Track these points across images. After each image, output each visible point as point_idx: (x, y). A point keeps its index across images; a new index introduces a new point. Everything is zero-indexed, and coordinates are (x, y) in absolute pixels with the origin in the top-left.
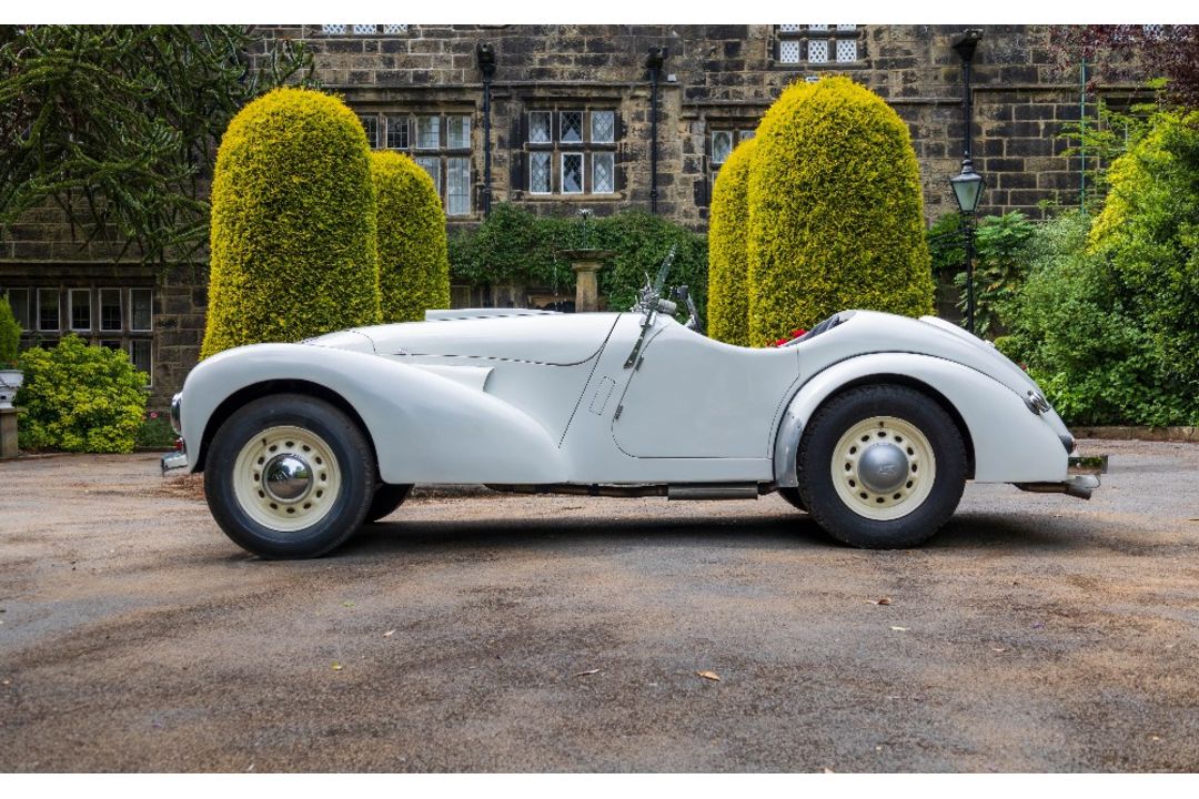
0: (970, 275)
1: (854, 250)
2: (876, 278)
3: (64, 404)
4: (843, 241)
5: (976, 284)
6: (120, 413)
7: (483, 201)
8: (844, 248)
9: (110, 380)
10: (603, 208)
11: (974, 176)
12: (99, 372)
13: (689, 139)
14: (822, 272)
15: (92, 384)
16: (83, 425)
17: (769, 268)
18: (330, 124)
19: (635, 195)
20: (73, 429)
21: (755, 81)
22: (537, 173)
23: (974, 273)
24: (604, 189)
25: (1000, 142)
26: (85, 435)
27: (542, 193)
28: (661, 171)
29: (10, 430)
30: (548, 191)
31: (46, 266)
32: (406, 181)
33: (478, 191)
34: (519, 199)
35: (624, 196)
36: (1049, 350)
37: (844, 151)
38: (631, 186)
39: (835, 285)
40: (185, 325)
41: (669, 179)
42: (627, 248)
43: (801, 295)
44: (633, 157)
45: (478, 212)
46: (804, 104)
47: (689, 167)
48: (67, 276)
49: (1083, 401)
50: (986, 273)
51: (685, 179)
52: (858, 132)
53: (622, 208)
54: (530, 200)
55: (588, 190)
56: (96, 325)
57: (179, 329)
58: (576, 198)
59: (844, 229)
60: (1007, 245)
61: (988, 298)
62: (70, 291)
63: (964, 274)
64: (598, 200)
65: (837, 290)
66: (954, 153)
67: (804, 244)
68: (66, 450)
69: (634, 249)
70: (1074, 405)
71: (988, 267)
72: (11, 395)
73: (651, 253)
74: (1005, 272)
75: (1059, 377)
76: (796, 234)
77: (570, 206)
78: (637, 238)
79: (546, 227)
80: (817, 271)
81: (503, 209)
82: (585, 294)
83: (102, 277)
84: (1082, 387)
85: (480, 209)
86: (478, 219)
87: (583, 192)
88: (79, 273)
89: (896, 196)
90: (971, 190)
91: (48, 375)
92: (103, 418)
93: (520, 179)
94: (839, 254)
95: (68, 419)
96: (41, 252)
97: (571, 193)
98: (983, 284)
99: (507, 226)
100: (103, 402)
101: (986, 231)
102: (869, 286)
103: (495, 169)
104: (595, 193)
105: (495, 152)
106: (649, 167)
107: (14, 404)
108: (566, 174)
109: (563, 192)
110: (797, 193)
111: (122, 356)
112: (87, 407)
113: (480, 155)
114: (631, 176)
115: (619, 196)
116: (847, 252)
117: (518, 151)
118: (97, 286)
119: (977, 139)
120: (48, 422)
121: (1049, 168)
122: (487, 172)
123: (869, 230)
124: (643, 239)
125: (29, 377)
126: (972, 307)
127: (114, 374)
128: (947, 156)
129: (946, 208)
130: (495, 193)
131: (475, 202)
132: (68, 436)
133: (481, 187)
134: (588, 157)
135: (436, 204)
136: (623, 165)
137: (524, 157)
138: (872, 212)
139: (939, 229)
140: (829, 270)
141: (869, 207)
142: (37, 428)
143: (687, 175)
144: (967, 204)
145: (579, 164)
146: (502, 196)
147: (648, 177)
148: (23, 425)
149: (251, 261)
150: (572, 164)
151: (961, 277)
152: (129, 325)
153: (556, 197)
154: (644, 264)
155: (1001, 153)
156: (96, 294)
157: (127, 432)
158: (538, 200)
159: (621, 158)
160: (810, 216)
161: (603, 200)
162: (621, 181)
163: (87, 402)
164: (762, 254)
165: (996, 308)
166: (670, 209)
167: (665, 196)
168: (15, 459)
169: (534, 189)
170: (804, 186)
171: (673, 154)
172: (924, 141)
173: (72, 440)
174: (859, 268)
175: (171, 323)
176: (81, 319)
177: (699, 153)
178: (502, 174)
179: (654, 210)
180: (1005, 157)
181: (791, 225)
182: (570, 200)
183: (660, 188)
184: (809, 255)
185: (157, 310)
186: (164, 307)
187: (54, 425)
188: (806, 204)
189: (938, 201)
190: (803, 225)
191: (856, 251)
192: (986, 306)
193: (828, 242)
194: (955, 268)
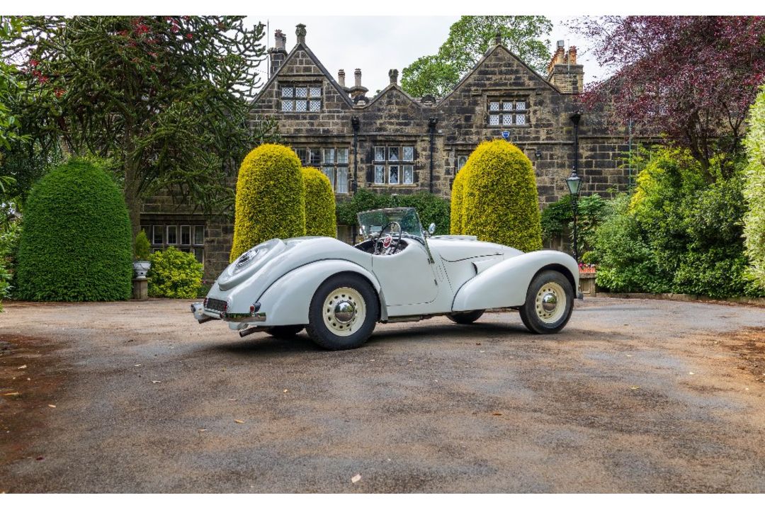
0: (575, 223)
2: (515, 226)
3: (167, 277)
4: (501, 210)
5: (578, 227)
6: (191, 281)
7: (353, 187)
8: (501, 213)
9: (187, 267)
10: (408, 191)
11: (577, 178)
12: (183, 263)
13: (448, 160)
14: (492, 223)
15: (179, 268)
16: (175, 286)
18: (286, 159)
19: (422, 185)
20: (171, 288)
21: (478, 133)
22: (378, 174)
23: (577, 222)
24: (408, 182)
25: (592, 161)
26: (176, 291)
27: (380, 184)
28: (434, 174)
29: (145, 287)
30: (383, 183)
31: (157, 215)
32: (318, 180)
33: (351, 183)
34: (370, 186)
35: (418, 185)
36: (608, 258)
37: (502, 173)
38: (421, 181)
40: (219, 242)
41: (438, 178)
44: (422, 168)
45: (351, 192)
46: (486, 152)
47: (448, 172)
48: (167, 220)
49: (624, 281)
50: (583, 222)
51: (446, 178)
52: (508, 164)
53: (417, 191)
54: (375, 187)
55: (401, 182)
56: (179, 242)
57: (216, 244)
59: (502, 205)
60: (592, 210)
61: (583, 234)
62: (168, 227)
63: (572, 223)
65: (498, 231)
66: (570, 167)
67: (485, 211)
68: (167, 297)
70: (619, 283)
71: (583, 220)
72: (145, 273)
74: (590, 222)
75: (613, 270)
76: (481, 207)
77: (392, 190)
78: (423, 205)
79: (382, 199)
80: (490, 223)
81: (362, 191)
83: (182, 220)
84: (624, 275)
85: (352, 190)
86: (351, 196)
88: (172, 219)
89: (524, 191)
90: (575, 184)
91: (161, 264)
92: (185, 283)
93: (370, 177)
94: (500, 215)
95: (169, 284)
96: (155, 209)
97: (394, 184)
98: (581, 227)
99: (364, 199)
100: (184, 276)
101: (583, 203)
103: (359, 173)
104: (404, 184)
105: (359, 165)
106: (429, 172)
107: (146, 276)
108: (391, 175)
110: (482, 190)
111: (192, 256)
112: (177, 278)
113: (352, 166)
114: (421, 176)
116: (503, 215)
117: (369, 165)
118: (180, 224)
119: (580, 160)
120: (160, 285)
121: (614, 174)
122: (355, 175)
123: (512, 206)
124: (425, 205)
125: (153, 265)
126: (576, 238)
127: (189, 264)
128: (566, 168)
129: (566, 193)
130: (359, 184)
131: (349, 188)
132: (169, 291)
133: (353, 181)
134: (401, 167)
135: (332, 190)
136: (417, 171)
137: (372, 168)
138: (514, 198)
139: (562, 202)
140: (495, 222)
141: (512, 196)
142: (156, 287)
143: (447, 176)
144: (574, 191)
145: (397, 170)
146: (362, 184)
147: (428, 176)
148: (150, 286)
149: (252, 216)
150: (394, 171)
151: (571, 224)
152: (192, 242)
155: (591, 167)
156: (179, 228)
157: (194, 289)
158: (378, 187)
159: (416, 168)
160: (487, 199)
162: (416, 179)
163: (177, 276)
164: (468, 215)
165: (586, 238)
166: (439, 191)
167: (436, 185)
168: (146, 300)
169: (377, 182)
170: (485, 187)
171: (439, 166)
172: (556, 161)
173: (170, 293)
174: (508, 222)
175: (213, 241)
176: (172, 239)
177: (452, 166)
178: (362, 175)
179: (431, 191)
180: (594, 169)
181: (480, 203)
183: (434, 182)
184: (487, 216)
185: (206, 235)
186: (209, 234)
187: (162, 286)
188: (486, 194)
189: (562, 188)
190: (484, 203)
191: (506, 215)
192: (582, 237)
193: (495, 210)
194: (570, 219)
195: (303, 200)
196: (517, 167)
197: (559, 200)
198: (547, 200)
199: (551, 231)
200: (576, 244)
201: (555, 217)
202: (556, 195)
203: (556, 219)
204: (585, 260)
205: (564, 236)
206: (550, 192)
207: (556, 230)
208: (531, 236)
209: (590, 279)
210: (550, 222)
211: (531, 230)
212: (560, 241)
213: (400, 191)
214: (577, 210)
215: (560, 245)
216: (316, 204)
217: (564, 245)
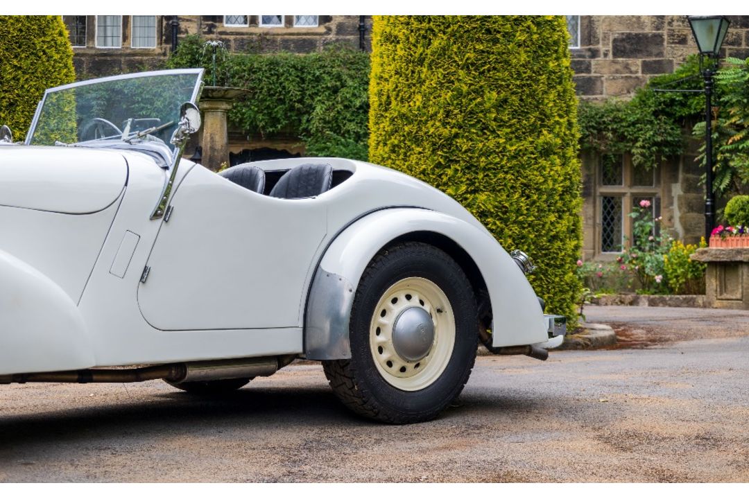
0: (709, 125)
1: (476, 92)
2: (502, 124)
4: (464, 80)
5: (715, 136)
7: (169, 33)
8: (465, 89)
10: (306, 43)
14: (440, 116)
17: (386, 110)
19: (341, 28)
23: (714, 123)
24: (306, 22)
27: (237, 26)
30: (246, 23)
33: (165, 23)
34: (210, 32)
35: (329, 30)
38: (337, 19)
39: (454, 130)
42: (328, 88)
43: (417, 141)
45: (164, 45)
50: (728, 122)
53: (326, 44)
54: (221, 33)
55: (289, 22)
58: (275, 31)
59: (466, 67)
61: (728, 151)
63: (704, 124)
64: (298, 34)
65: (456, 136)
67: (422, 82)
69: (335, 91)
71: (728, 117)
73: (354, 95)
76: (413, 72)
77: (265, 41)
78: (339, 78)
79: (239, 64)
80: (436, 114)
81: (191, 43)
82: (212, 138)
85: (166, 42)
86: (164, 54)
87: (283, 25)
90: (711, 28)
94: (460, 94)
97: (268, 25)
98: (724, 135)
101: (729, 76)
102: (493, 132)
104: (298, 27)
109: (261, 25)
115: (322, 30)
116: (469, 93)
123: (494, 68)
124: (345, 77)
126: (712, 162)
129: (691, 51)
130: (183, 25)
131: (161, 34)
133: (168, 18)
135: (61, 34)
138: (498, 48)
139: (682, 72)
140: (448, 113)
141: (496, 41)
144: (707, 45)
146: (190, 27)
151: (699, 127)
153: (253, 30)
154: (346, 107)
158: (232, 33)
160: (428, 52)
161: (305, 34)
169: (229, 21)
174: (482, 111)
179: (361, 46)
181: (408, 62)
182: (267, 34)
183: (368, 22)
184: (427, 96)
188: (424, 37)
189: (683, 41)
190: (421, 61)
191: (479, 92)
192: (726, 161)
193: (448, 81)
194: (696, 118)
197: (676, 68)
198: (647, 67)
199: (655, 144)
200: (712, 177)
201: (665, 110)
202: (667, 56)
203: (669, 115)
204: (731, 216)
205: (685, 158)
206: (655, 50)
207: (665, 143)
208: (547, 152)
209: (741, 262)
210: (651, 122)
211: (546, 136)
212: (676, 170)
213: (286, 45)
214: (713, 90)
215: (676, 181)
216: (17, 68)
217: (686, 180)
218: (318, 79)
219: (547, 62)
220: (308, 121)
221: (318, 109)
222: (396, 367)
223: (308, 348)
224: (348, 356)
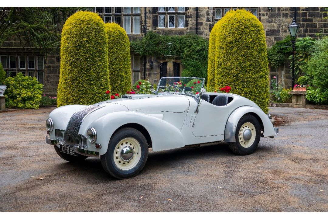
0: (293, 56)
2: (251, 70)
3: (18, 94)
4: (241, 59)
5: (295, 59)
6: (34, 97)
7: (144, 30)
8: (241, 61)
9: (32, 87)
10: (181, 32)
11: (296, 25)
12: (28, 84)
13: (208, 11)
14: (235, 68)
15: (26, 88)
16: (24, 100)
17: (220, 66)
19: (191, 28)
20: (21, 102)
22: (161, 22)
23: (295, 56)
24: (181, 27)
25: (306, 13)
26: (24, 103)
27: (163, 28)
28: (199, 21)
29: (3, 102)
30: (164, 26)
31: (11, 49)
33: (143, 27)
34: (155, 29)
36: (315, 81)
37: (243, 33)
38: (190, 26)
39: (238, 72)
40: (54, 67)
41: (202, 24)
42: (188, 46)
43: (229, 75)
44: (190, 17)
45: (142, 33)
47: (208, 20)
48: (18, 52)
49: (324, 98)
50: (299, 56)
51: (207, 24)
52: (247, 27)
53: (187, 33)
54: (158, 30)
55: (176, 27)
56: (27, 67)
57: (52, 69)
58: (173, 29)
59: (242, 56)
60: (305, 48)
61: (298, 64)
62: (19, 56)
63: (292, 56)
64: (179, 30)
65: (239, 73)
66: (291, 16)
67: (230, 60)
68: (18, 108)
69: (190, 46)
70: (322, 99)
71: (299, 54)
72: (3, 92)
73: (195, 47)
74: (304, 56)
75: (318, 90)
76: (228, 57)
77: (170, 32)
78: (191, 43)
79: (163, 39)
80: (234, 68)
81: (150, 33)
82: (169, 68)
83: (29, 52)
84: (325, 93)
85: (143, 32)
86: (143, 36)
87: (175, 27)
88: (22, 51)
90: (295, 29)
91: (14, 85)
92: (30, 98)
93: (155, 23)
94: (240, 63)
95: (19, 99)
96: (10, 44)
97: (171, 28)
98: (298, 59)
99: (151, 38)
100: (30, 94)
101: (299, 43)
102: (248, 72)
103: (147, 20)
104: (179, 28)
105: (147, 15)
106: (195, 20)
107: (4, 94)
108: (170, 22)
109: (169, 27)
110: (229, 45)
111: (35, 79)
112: (25, 95)
113: (143, 15)
114: (190, 22)
115: (186, 29)
116: (242, 63)
117: (155, 14)
118: (27, 55)
119: (299, 12)
120: (14, 99)
121: (321, 21)
122: (145, 21)
123: (249, 56)
124: (193, 43)
125: (8, 86)
126: (294, 66)
127: (33, 85)
128: (289, 17)
129: (288, 34)
130: (148, 28)
131: (141, 30)
132: (20, 104)
133: (143, 26)
134: (176, 16)
136: (188, 19)
137: (157, 16)
138: (250, 51)
139: (285, 40)
140: (237, 68)
141: (249, 49)
142: (11, 101)
143: (208, 23)
144: (293, 34)
145: (174, 19)
146: (150, 28)
147: (195, 22)
148: (7, 100)
149: (72, 63)
150: (172, 19)
151: (291, 57)
152: (37, 67)
153: (167, 29)
154: (193, 51)
155: (306, 16)
156: (27, 57)
157: (37, 102)
158: (161, 30)
159: (187, 17)
160: (232, 52)
161: (181, 30)
162: (186, 24)
163: (25, 93)
164: (219, 62)
165: (300, 67)
166: (202, 33)
167: (200, 29)
168: (4, 111)
169: (160, 26)
170: (231, 43)
171: (203, 16)
172: (282, 12)
173: (21, 105)
174: (246, 67)
175: (49, 67)
176: (22, 65)
177: (211, 16)
178: (150, 22)
179: (197, 34)
180: (307, 18)
181: (226, 54)
182: (170, 30)
183: (199, 27)
184: (232, 63)
185: (45, 63)
186: (47, 62)
187: (15, 100)
188: (231, 48)
189: (286, 31)
190: (230, 54)
191: (245, 62)
192: (298, 66)
193: (237, 59)
194: (289, 54)
195: (106, 50)
196: (253, 29)
197: (284, 39)
198: (275, 39)
199: (278, 60)
200: (293, 70)
201: (280, 51)
202: (281, 36)
203: (281, 52)
204: (300, 82)
205: (285, 64)
206: (278, 34)
207: (280, 60)
209: (302, 95)
211: (261, 73)
212: (283, 67)
213: (176, 33)
214: (295, 48)
215: (283, 71)
216: (117, 49)
217: (286, 70)
218: (185, 43)
219: (261, 54)
220: (182, 55)
221: (185, 51)
222: (243, 142)
223: (225, 139)
224: (235, 141)
